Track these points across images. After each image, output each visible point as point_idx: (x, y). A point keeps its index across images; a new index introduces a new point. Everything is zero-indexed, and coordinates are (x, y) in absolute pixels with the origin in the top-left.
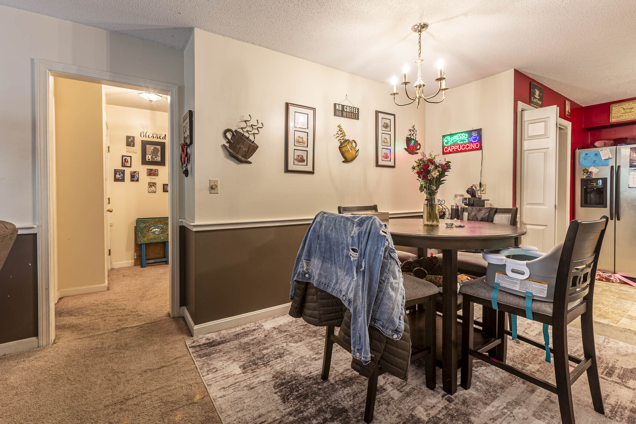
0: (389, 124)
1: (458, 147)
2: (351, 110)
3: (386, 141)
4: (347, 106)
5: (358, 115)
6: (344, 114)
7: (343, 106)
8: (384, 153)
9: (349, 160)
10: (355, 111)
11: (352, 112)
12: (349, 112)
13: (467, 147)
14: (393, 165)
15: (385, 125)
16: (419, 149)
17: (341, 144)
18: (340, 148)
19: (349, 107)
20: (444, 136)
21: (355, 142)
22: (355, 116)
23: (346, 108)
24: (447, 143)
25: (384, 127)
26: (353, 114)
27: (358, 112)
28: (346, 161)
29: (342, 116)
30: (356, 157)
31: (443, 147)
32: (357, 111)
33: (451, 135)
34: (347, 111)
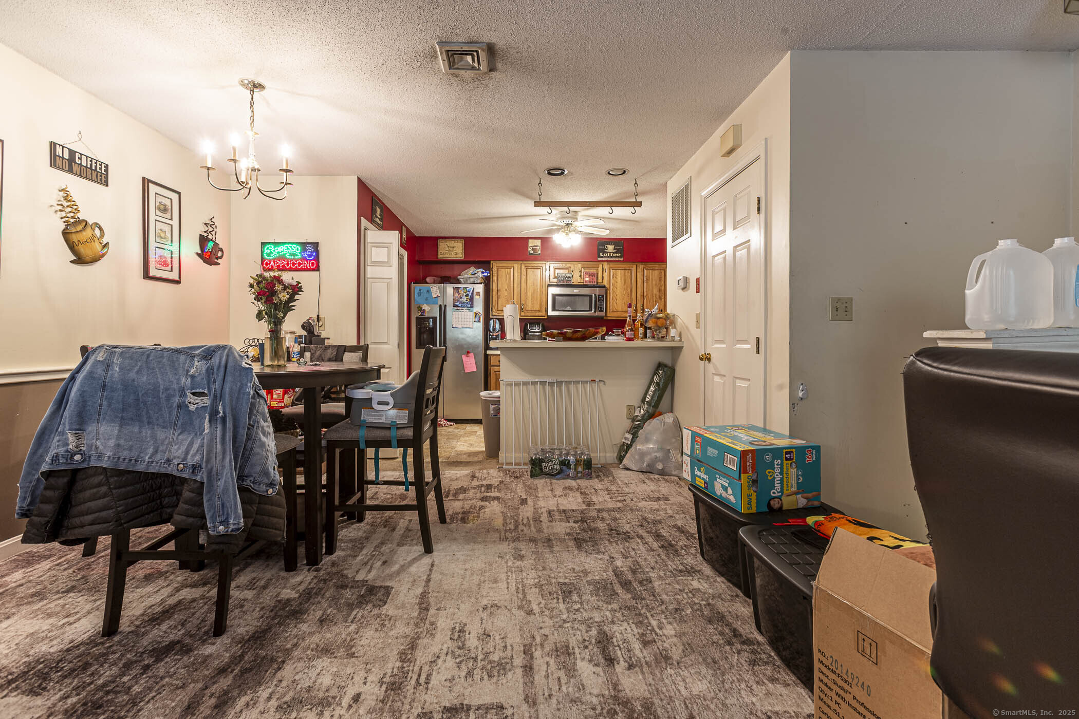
0: (170, 207)
1: (285, 263)
2: (91, 165)
3: (163, 235)
4: (81, 155)
5: (107, 177)
6: (76, 168)
7: (72, 153)
8: (160, 257)
9: (88, 259)
10: (101, 169)
11: (94, 168)
12: (86, 167)
13: (300, 264)
14: (177, 278)
15: (162, 207)
16: (221, 257)
17: (68, 224)
18: (65, 233)
19: (87, 157)
20: (263, 244)
21: (100, 229)
22: (99, 178)
23: (80, 159)
24: (269, 255)
25: (159, 209)
26: (94, 174)
27: (107, 170)
28: (79, 260)
29: (70, 171)
30: (103, 256)
31: (263, 260)
32: (103, 168)
33: (276, 244)
34: (81, 164)
